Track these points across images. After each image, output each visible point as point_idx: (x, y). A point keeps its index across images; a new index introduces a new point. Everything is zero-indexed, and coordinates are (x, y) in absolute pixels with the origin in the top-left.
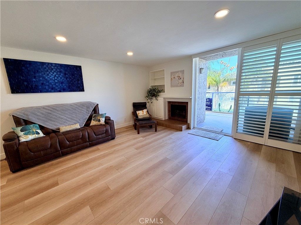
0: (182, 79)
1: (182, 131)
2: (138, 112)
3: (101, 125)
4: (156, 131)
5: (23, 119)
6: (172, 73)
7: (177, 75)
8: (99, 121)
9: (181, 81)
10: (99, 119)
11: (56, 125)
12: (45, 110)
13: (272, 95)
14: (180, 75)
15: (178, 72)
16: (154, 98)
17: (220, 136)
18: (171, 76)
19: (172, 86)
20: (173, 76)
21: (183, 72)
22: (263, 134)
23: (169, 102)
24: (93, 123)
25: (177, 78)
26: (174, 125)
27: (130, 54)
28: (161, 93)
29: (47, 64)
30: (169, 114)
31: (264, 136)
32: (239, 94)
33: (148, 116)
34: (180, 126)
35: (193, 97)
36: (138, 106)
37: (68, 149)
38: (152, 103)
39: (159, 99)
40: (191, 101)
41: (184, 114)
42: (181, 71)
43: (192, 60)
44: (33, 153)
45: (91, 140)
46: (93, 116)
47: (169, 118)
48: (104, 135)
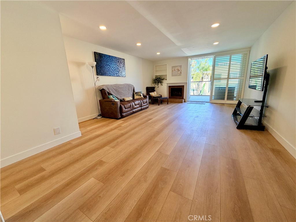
0: (180, 71)
1: (182, 103)
2: (151, 93)
3: (142, 98)
4: (168, 104)
5: (107, 92)
6: (173, 67)
7: (177, 68)
8: (141, 96)
11: (121, 97)
12: (115, 87)
14: (179, 68)
15: (177, 66)
16: (160, 84)
17: (205, 103)
18: (172, 68)
19: (173, 76)
20: (173, 69)
21: (181, 66)
22: (224, 99)
23: (169, 87)
24: (136, 97)
25: (177, 70)
26: (177, 100)
28: (164, 81)
29: (111, 57)
32: (213, 79)
33: (158, 95)
34: (182, 100)
35: (188, 82)
37: (135, 110)
38: (158, 87)
39: (163, 84)
40: (187, 85)
41: (180, 94)
42: (179, 66)
43: (188, 60)
44: (125, 109)
45: (142, 106)
46: (135, 93)
47: (170, 98)
48: (146, 104)
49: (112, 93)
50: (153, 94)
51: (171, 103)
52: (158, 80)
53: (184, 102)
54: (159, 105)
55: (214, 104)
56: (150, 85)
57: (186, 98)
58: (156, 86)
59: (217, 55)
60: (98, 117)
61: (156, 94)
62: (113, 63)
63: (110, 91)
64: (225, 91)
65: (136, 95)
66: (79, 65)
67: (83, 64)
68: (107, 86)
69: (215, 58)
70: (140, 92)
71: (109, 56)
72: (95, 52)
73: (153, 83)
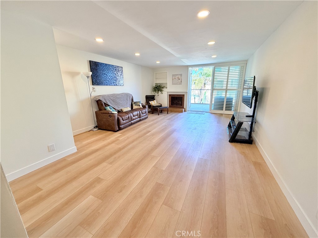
0: (181, 79)
1: (182, 112)
2: (150, 102)
3: (141, 108)
4: (168, 113)
5: (104, 103)
6: (173, 75)
7: (177, 76)
8: (139, 106)
9: (180, 81)
10: (139, 105)
11: (119, 107)
12: (112, 98)
13: (226, 90)
14: (180, 77)
16: (160, 92)
17: (204, 113)
19: (173, 84)
20: (174, 77)
21: (181, 75)
22: (223, 109)
23: (170, 95)
24: (135, 107)
25: (177, 79)
26: (177, 109)
27: (158, 62)
28: (164, 89)
29: (108, 65)
30: (169, 104)
31: (223, 110)
32: (213, 89)
33: (158, 105)
34: (182, 109)
35: (188, 91)
36: (149, 98)
37: (133, 121)
38: (158, 96)
39: (163, 93)
40: (187, 94)
41: (180, 103)
42: (180, 75)
43: (188, 68)
44: (123, 121)
45: (141, 116)
46: (133, 103)
47: (170, 106)
48: (145, 114)
49: (109, 104)
50: (153, 103)
51: (171, 113)
52: (158, 88)
53: (185, 111)
54: (159, 115)
55: (213, 114)
56: (150, 93)
57: (186, 107)
58: (156, 94)
59: (216, 65)
60: (93, 129)
61: (156, 103)
62: (110, 72)
63: (107, 102)
64: (224, 101)
65: (135, 105)
66: (73, 74)
67: (77, 74)
68: (103, 96)
69: (214, 68)
70: (139, 102)
71: (106, 64)
72: (90, 61)
73: (154, 91)
